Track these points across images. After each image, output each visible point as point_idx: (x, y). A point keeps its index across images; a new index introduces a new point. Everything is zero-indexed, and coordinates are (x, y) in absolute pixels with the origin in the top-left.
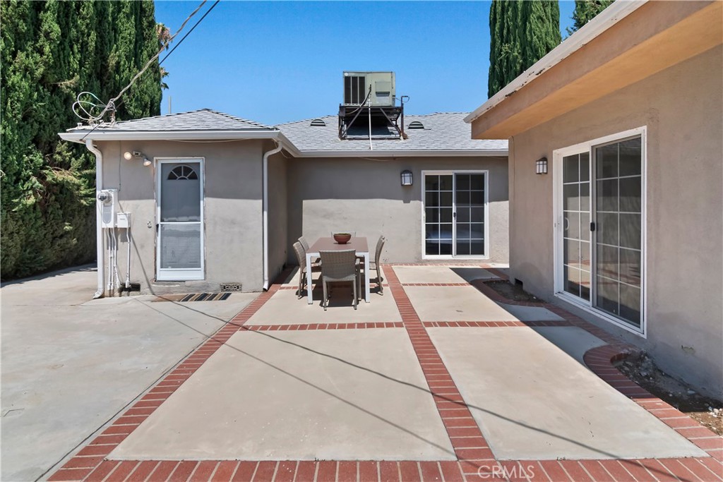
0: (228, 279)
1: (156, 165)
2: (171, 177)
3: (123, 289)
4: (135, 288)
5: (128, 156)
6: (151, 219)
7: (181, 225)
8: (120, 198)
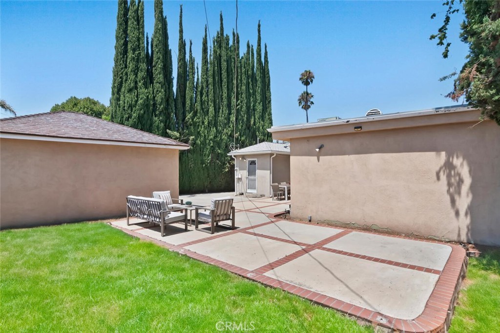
0: (262, 193)
1: (247, 161)
2: (251, 164)
3: (240, 194)
4: (242, 194)
5: (240, 159)
6: (245, 175)
7: (252, 177)
8: (240, 170)
